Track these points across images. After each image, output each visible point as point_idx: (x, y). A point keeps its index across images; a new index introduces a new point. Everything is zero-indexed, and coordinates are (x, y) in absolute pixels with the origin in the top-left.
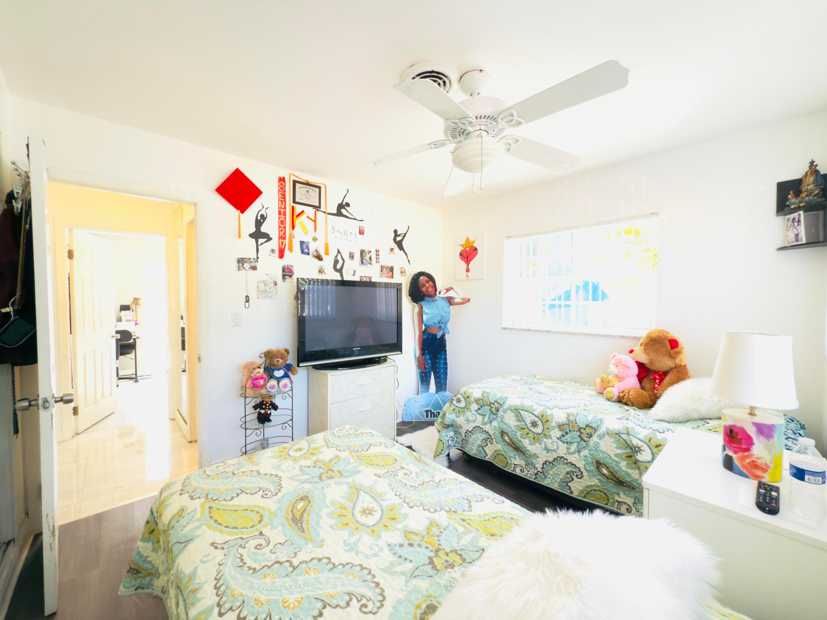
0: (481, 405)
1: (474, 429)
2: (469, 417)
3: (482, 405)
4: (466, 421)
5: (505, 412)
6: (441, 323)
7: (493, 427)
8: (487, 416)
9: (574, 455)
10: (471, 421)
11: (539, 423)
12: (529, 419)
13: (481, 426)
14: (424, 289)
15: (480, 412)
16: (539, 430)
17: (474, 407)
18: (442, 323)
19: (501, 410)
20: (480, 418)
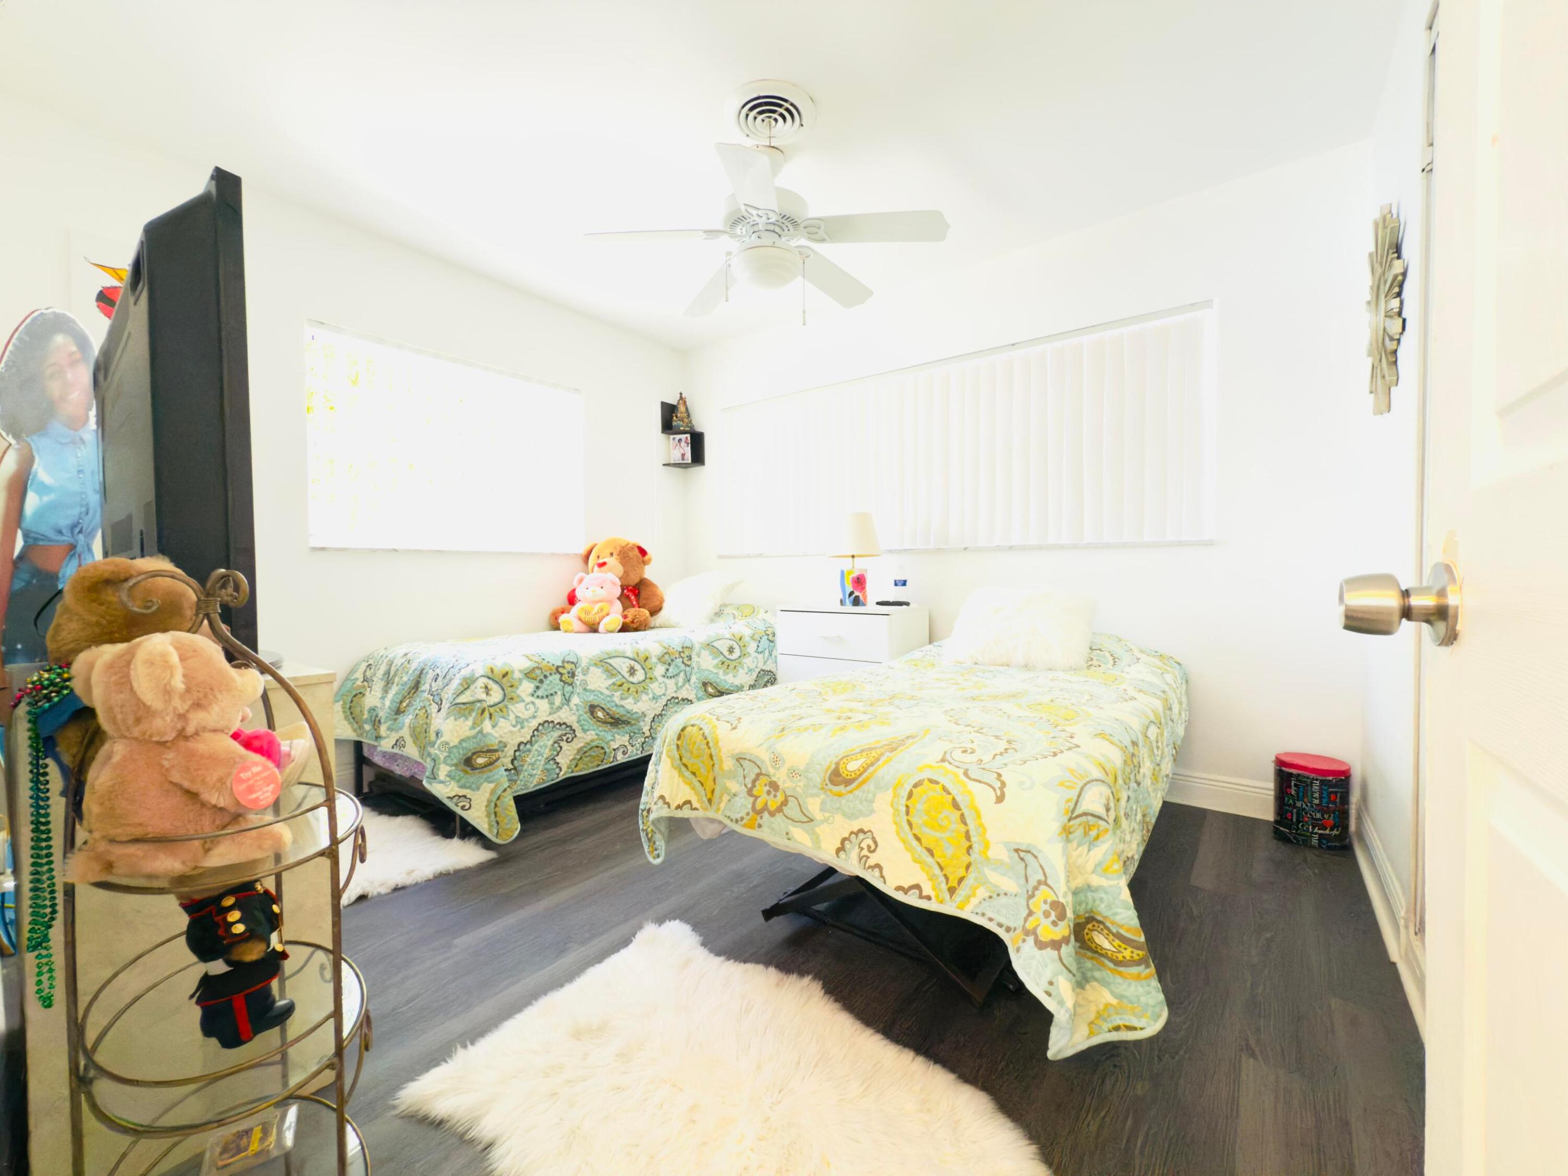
0: (538, 679)
1: (536, 733)
2: (519, 715)
3: (542, 677)
4: (514, 726)
5: (586, 672)
6: (77, 530)
7: (575, 708)
8: (559, 693)
9: (684, 688)
10: (527, 720)
11: (637, 667)
12: (622, 666)
13: (550, 719)
14: (54, 388)
15: (539, 693)
16: (640, 676)
17: (527, 687)
18: (80, 532)
19: (578, 671)
20: (543, 705)
